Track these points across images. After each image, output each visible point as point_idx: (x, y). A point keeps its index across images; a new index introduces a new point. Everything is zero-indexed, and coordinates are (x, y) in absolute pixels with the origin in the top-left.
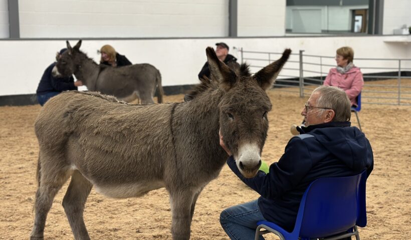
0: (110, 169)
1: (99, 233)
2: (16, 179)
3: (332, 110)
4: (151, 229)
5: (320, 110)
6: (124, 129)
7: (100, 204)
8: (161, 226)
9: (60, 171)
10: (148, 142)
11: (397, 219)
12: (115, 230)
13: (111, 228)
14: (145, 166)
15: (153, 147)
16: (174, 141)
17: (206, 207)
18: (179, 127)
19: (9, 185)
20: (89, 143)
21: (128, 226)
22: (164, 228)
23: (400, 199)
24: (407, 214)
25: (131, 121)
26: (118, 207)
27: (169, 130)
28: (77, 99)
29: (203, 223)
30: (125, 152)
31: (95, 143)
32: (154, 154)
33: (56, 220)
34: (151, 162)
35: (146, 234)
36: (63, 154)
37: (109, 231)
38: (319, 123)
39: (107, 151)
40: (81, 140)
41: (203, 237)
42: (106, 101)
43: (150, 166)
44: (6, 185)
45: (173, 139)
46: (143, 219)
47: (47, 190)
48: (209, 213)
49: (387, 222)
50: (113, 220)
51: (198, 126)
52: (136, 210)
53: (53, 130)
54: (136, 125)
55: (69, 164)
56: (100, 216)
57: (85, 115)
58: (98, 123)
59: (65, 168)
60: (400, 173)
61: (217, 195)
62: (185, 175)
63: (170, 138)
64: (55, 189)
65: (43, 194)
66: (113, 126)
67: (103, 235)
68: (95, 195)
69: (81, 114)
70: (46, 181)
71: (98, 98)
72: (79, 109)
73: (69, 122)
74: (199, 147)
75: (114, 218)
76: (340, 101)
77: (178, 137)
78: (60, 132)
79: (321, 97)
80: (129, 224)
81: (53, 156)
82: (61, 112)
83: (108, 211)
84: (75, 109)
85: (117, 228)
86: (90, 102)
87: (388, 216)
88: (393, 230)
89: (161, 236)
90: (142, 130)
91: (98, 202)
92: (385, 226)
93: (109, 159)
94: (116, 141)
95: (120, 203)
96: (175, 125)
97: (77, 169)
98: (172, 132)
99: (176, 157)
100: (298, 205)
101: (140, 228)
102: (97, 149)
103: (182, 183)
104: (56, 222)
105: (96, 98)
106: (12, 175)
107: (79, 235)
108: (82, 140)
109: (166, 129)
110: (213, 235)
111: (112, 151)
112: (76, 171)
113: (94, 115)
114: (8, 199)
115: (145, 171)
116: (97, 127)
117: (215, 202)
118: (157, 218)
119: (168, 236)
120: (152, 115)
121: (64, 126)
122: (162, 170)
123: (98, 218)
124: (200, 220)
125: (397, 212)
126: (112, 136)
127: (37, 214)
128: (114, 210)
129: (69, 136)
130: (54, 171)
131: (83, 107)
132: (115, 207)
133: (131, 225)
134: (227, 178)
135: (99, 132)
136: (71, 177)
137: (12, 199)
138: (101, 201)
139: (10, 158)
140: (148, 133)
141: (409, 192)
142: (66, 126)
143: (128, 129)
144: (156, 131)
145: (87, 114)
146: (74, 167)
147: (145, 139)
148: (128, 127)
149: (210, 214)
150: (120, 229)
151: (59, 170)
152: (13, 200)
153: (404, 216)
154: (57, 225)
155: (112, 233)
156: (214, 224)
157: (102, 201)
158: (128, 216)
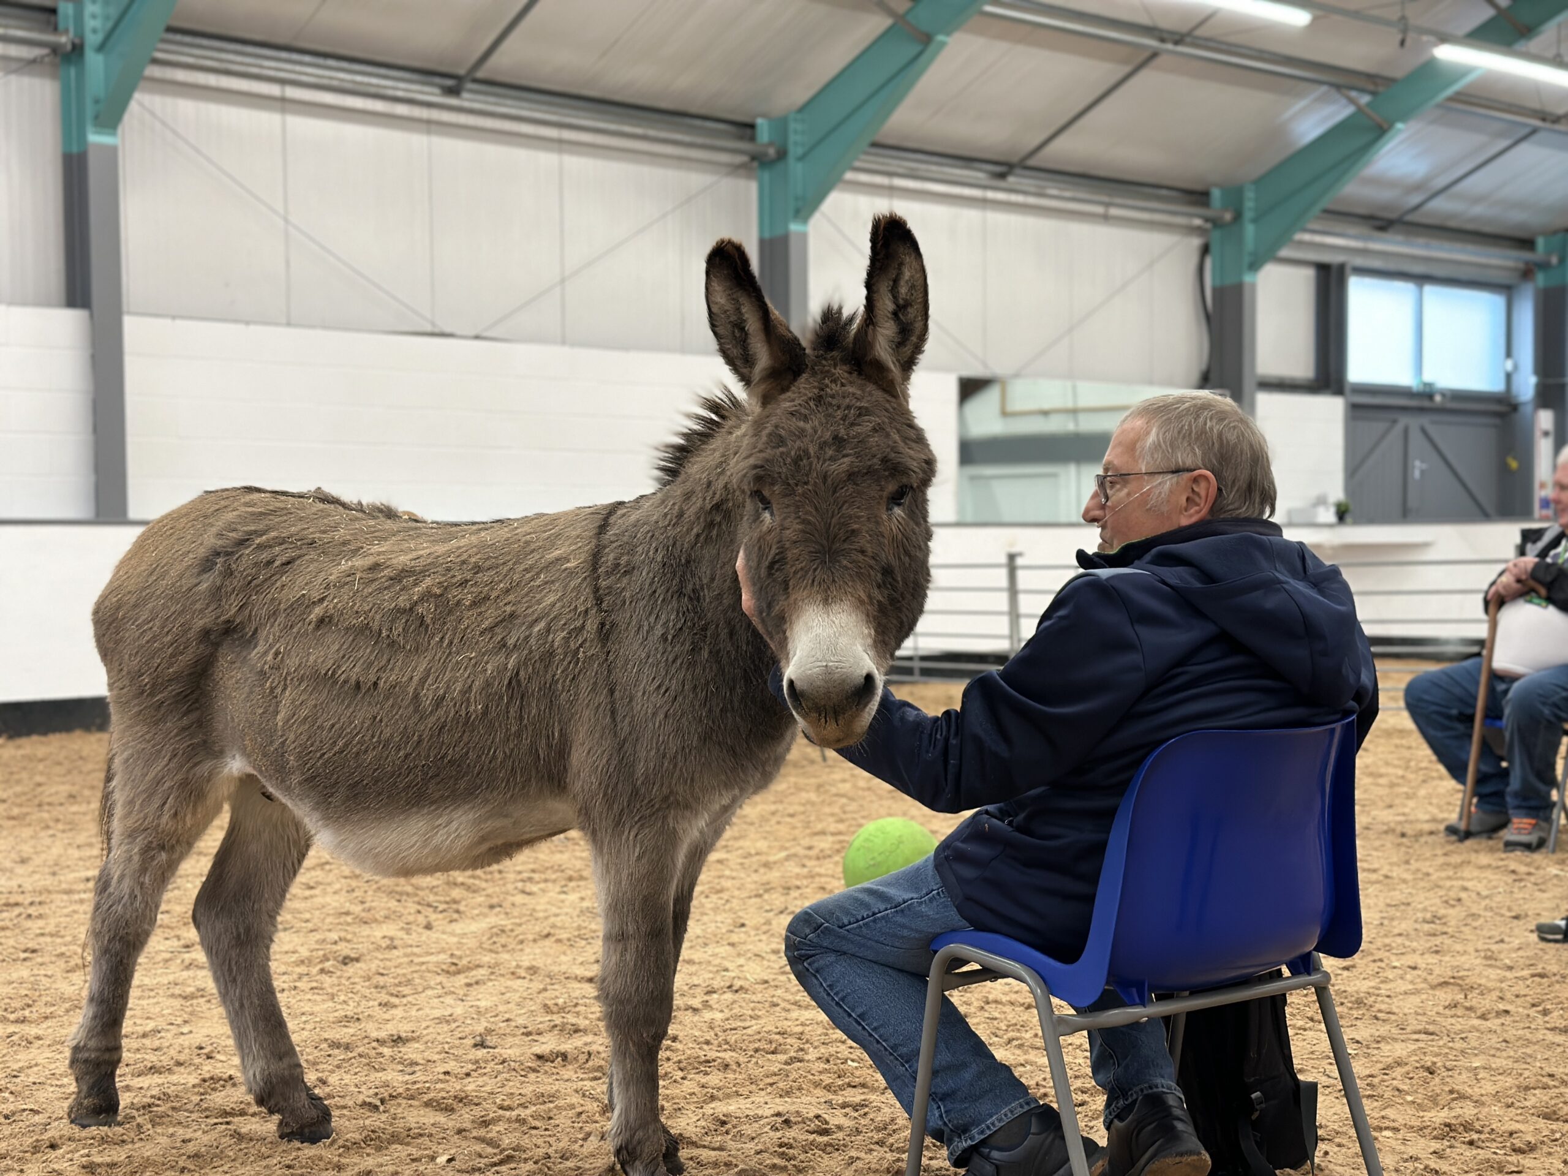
0: (366, 751)
1: (336, 1051)
2: (65, 907)
3: (1208, 473)
4: (528, 1034)
5: (1159, 479)
6: (421, 599)
7: (350, 970)
8: (564, 1024)
9: (184, 784)
10: (511, 642)
11: (1415, 1000)
12: (398, 1040)
13: (383, 1035)
14: (500, 736)
15: (527, 659)
16: (605, 633)
17: (726, 970)
18: (625, 581)
19: (40, 923)
20: (292, 663)
21: (446, 1028)
22: (576, 1031)
23: (1407, 943)
24: (1446, 983)
25: (449, 570)
26: (415, 975)
27: (587, 591)
28: (250, 509)
29: (718, 1016)
30: (423, 681)
31: (312, 658)
32: (534, 686)
33: (186, 1017)
34: (521, 718)
35: (509, 1051)
36: (194, 716)
37: (375, 1044)
38: (1164, 530)
39: (358, 686)
40: (259, 655)
41: (719, 1055)
42: (359, 515)
43: (518, 735)
44: (29, 924)
45: (603, 625)
46: (501, 1008)
47: (136, 858)
48: (738, 984)
49: (1383, 1007)
50: (394, 1011)
51: (693, 575)
52: (477, 983)
53: (158, 622)
54: (467, 581)
55: (219, 754)
56: (345, 1002)
57: (277, 563)
58: (327, 587)
59: (205, 768)
60: (1387, 877)
61: (764, 937)
62: (644, 761)
63: (592, 625)
64: (164, 856)
65: (122, 877)
66: (380, 590)
67: (351, 1055)
68: (335, 943)
69: (265, 556)
70: (130, 822)
71: (327, 506)
72: (258, 541)
73: (219, 588)
74: (695, 650)
75: (395, 1006)
76: (1231, 437)
77: (621, 618)
78: (185, 628)
79: (1154, 430)
80: (447, 1022)
81: (156, 723)
82: (191, 556)
83: (376, 987)
84: (242, 543)
85: (403, 1035)
86: (301, 519)
87: (1379, 989)
88: (1409, 1029)
89: (564, 1056)
90: (487, 598)
91: (345, 964)
92: (1376, 1018)
93: (362, 713)
94: (392, 644)
95: (423, 963)
96: (608, 574)
97: (250, 770)
98: (599, 601)
99: (612, 692)
100: (1099, 849)
101: (489, 1031)
102: (323, 679)
103: (635, 793)
104: (186, 1022)
105: (321, 506)
106: (54, 896)
107: (252, 1034)
108: (266, 653)
109: (577, 588)
110: (756, 1050)
111: (375, 684)
112: (247, 781)
113: (312, 561)
114: (25, 960)
115: (500, 756)
116: (321, 600)
117: (756, 955)
118: (550, 1003)
119: (589, 1054)
120: (527, 543)
121: (198, 606)
122: (563, 751)
123: (339, 1007)
124: (706, 1005)
125: (1408, 977)
126: (375, 626)
127: (97, 960)
128: (400, 984)
129: (217, 645)
130: (158, 782)
131: (273, 534)
132: (404, 975)
133: (454, 1025)
134: (794, 894)
135: (331, 617)
136: (226, 807)
137: (39, 960)
138: (353, 960)
139: (60, 856)
140: (508, 609)
141: (1432, 926)
142: (208, 605)
143: (438, 597)
144: (539, 602)
145: (284, 559)
146: (236, 765)
147: (498, 630)
148: (438, 592)
149: (741, 988)
150: (413, 1039)
151: (179, 777)
152: (41, 964)
153: (1437, 993)
154: (185, 1030)
155: (386, 1051)
156: (758, 1017)
157: (357, 960)
158: (449, 1000)
